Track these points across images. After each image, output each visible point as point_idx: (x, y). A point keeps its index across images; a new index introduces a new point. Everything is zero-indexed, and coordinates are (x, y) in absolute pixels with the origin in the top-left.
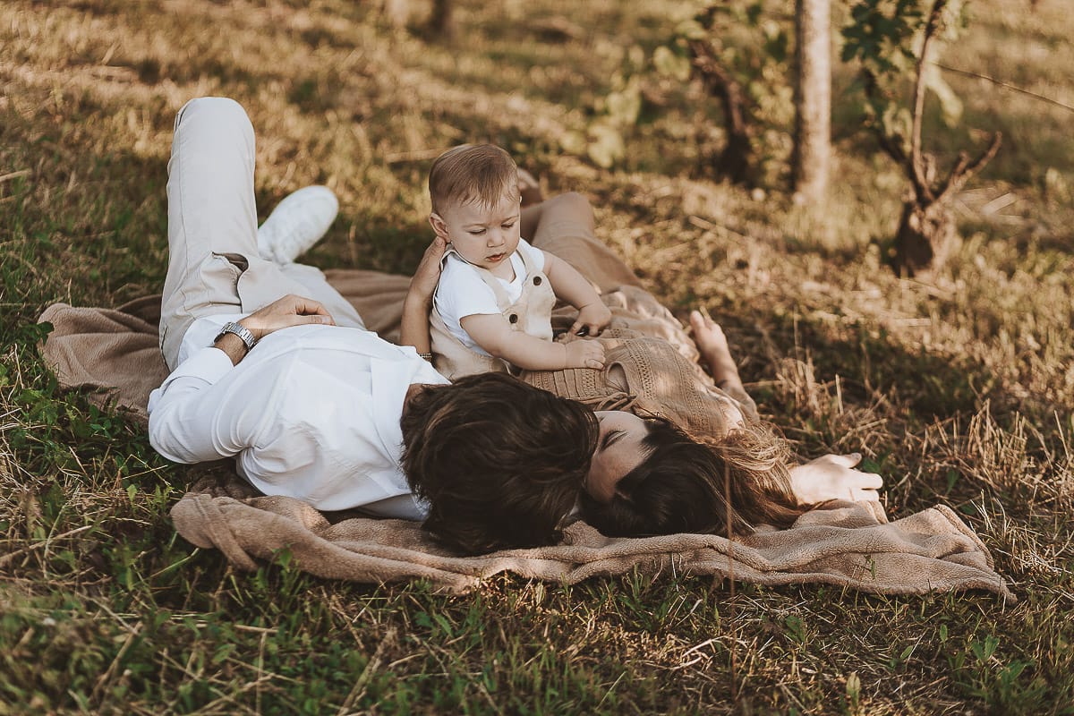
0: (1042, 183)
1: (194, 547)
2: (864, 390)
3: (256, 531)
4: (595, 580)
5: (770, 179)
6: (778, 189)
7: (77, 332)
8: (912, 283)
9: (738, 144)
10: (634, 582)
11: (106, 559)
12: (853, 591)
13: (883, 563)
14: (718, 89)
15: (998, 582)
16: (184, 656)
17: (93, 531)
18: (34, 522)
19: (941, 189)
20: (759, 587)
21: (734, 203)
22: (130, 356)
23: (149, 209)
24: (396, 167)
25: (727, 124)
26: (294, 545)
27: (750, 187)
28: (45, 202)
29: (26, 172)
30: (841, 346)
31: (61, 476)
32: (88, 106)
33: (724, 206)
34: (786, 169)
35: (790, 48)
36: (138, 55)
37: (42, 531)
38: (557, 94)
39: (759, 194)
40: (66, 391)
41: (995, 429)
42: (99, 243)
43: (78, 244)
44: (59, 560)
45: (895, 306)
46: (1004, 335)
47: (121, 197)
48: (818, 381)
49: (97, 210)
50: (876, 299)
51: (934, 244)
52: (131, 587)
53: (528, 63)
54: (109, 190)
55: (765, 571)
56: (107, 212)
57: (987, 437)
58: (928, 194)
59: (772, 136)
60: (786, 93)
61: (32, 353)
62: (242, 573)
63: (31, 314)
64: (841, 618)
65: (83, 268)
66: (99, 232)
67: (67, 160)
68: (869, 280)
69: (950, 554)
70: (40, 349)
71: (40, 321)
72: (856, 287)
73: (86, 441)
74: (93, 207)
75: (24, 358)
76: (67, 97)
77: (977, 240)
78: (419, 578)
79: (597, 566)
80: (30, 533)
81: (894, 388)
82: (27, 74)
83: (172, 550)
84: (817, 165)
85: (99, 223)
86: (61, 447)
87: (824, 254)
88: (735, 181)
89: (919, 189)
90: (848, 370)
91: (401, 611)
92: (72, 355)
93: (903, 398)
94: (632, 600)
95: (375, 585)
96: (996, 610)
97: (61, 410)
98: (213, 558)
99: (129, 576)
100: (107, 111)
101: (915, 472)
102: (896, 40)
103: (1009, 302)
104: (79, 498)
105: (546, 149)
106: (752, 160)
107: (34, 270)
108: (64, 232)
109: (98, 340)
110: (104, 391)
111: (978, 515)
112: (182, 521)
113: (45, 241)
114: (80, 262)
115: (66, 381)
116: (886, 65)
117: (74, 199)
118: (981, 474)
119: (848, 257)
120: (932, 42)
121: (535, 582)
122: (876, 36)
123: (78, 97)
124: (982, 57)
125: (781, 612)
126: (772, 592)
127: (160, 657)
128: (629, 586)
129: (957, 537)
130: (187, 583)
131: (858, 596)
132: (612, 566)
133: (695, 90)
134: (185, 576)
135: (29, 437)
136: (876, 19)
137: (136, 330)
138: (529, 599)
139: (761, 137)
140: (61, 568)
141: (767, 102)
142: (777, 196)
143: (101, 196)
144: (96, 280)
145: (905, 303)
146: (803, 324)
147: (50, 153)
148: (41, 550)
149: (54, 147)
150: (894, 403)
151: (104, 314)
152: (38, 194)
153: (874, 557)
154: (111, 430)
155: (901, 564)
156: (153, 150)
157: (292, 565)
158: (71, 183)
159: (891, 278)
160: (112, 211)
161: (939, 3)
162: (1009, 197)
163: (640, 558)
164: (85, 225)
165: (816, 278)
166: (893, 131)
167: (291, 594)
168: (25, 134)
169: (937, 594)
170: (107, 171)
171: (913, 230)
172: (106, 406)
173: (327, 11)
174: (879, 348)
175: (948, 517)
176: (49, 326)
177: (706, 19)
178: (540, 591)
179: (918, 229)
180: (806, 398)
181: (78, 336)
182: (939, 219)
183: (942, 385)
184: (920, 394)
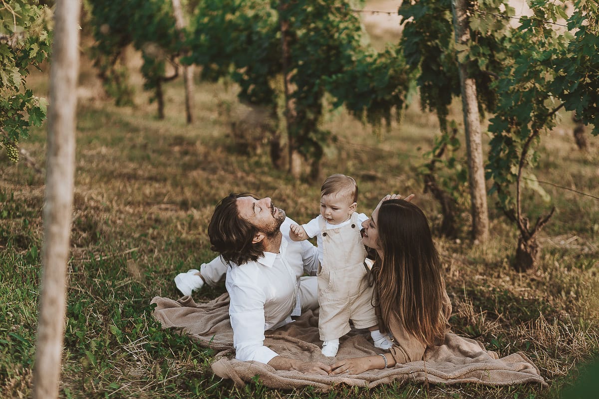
0: (592, 229)
1: (221, 378)
2: (495, 314)
3: (245, 371)
4: (378, 386)
5: (463, 234)
6: (466, 238)
7: (166, 308)
8: (524, 274)
10: (394, 385)
11: (187, 386)
12: (481, 385)
13: (494, 375)
14: (439, 196)
17: (181, 376)
18: (159, 374)
19: (533, 231)
20: (444, 385)
21: (447, 245)
22: (188, 316)
23: (190, 261)
25: (443, 211)
26: (258, 375)
27: (456, 238)
28: (146, 261)
29: (136, 249)
31: (166, 360)
32: (157, 221)
33: (443, 247)
34: (471, 229)
35: (467, 175)
36: (179, 199)
37: (162, 377)
39: (458, 241)
40: (164, 330)
43: (162, 276)
44: (170, 387)
45: (516, 284)
46: (563, 294)
47: (177, 257)
49: (168, 263)
50: (508, 282)
51: (532, 257)
52: (198, 394)
54: (172, 256)
55: (447, 379)
56: (173, 263)
58: (527, 234)
59: (464, 215)
60: (469, 197)
62: (240, 387)
63: (146, 303)
64: (476, 394)
65: (166, 285)
66: (170, 271)
67: (152, 244)
68: (505, 274)
69: (521, 370)
70: (152, 314)
71: (151, 304)
72: (499, 277)
74: (166, 262)
76: (149, 218)
77: (557, 256)
78: (309, 386)
79: (379, 381)
80: (157, 378)
81: (508, 313)
82: (128, 209)
83: (213, 381)
84: (484, 227)
85: (169, 269)
86: (165, 350)
87: (486, 265)
88: (447, 236)
90: (489, 308)
92: (165, 316)
94: (393, 390)
95: (292, 390)
97: (164, 336)
98: (228, 382)
99: (197, 390)
100: (169, 221)
101: (513, 343)
103: (567, 280)
104: (175, 366)
106: (456, 226)
107: (145, 286)
108: (155, 272)
109: (174, 310)
110: (179, 329)
112: (216, 369)
113: (148, 275)
114: (164, 283)
115: (164, 326)
116: (504, 180)
117: (158, 259)
118: (541, 343)
119: (496, 265)
120: (522, 169)
121: (355, 387)
122: (500, 168)
123: (154, 218)
125: (452, 393)
128: (392, 387)
129: (525, 364)
130: (219, 392)
131: (484, 387)
132: (386, 380)
133: (428, 197)
134: (218, 389)
135: (152, 346)
136: (499, 160)
138: (352, 393)
139: (459, 216)
140: (170, 390)
141: (460, 200)
142: (468, 241)
143: (169, 257)
145: (521, 283)
147: (145, 242)
148: (162, 384)
149: (146, 239)
150: (508, 319)
152: (142, 258)
153: (490, 371)
154: (185, 342)
155: (501, 374)
156: (189, 237)
157: (259, 382)
158: (156, 253)
159: (515, 273)
160: (174, 263)
161: (524, 153)
162: (575, 237)
163: (395, 376)
164: (164, 269)
165: (481, 274)
166: (509, 208)
167: (260, 393)
168: (133, 234)
169: (515, 385)
170: (170, 248)
171: (523, 250)
172: (181, 334)
173: (263, 173)
174: (503, 298)
175: (522, 356)
176: (155, 305)
177: (431, 166)
178: (357, 389)
179: (524, 250)
180: (471, 319)
181: (167, 309)
182: (533, 246)
183: (528, 311)
184: (519, 315)
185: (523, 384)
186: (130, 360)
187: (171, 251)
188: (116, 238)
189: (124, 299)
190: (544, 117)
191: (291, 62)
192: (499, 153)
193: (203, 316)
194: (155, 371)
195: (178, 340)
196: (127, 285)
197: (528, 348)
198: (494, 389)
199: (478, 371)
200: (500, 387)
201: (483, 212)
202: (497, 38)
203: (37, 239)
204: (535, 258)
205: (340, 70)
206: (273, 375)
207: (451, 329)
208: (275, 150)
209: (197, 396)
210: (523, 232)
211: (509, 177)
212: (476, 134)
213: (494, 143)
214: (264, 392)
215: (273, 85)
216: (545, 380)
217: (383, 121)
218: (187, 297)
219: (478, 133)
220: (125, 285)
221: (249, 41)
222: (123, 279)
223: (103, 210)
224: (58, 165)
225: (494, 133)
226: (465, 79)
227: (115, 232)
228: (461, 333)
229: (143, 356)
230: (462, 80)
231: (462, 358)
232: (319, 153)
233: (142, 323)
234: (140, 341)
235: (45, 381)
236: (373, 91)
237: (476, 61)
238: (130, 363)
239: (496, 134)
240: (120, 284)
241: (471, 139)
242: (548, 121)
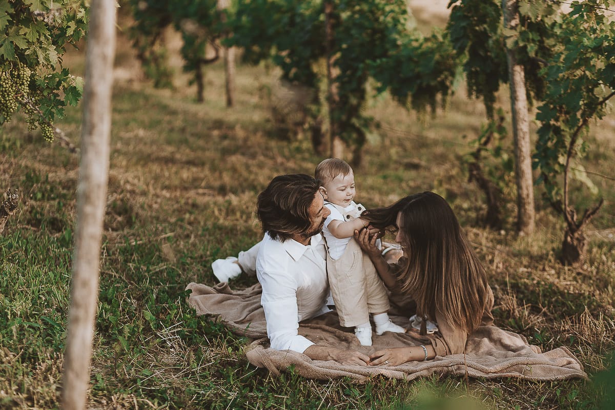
1: (256, 367)
2: (539, 308)
3: (280, 360)
4: (417, 379)
5: (508, 225)
6: (511, 230)
7: (201, 294)
8: (570, 268)
9: (494, 210)
10: (433, 378)
11: (221, 374)
12: (522, 380)
13: (537, 370)
14: (484, 185)
15: (584, 374)
16: (255, 405)
17: (215, 364)
18: (193, 361)
19: (580, 224)
20: (485, 379)
21: (491, 236)
22: (223, 303)
23: (227, 247)
25: (488, 201)
26: (294, 365)
27: (500, 229)
28: (181, 247)
29: (172, 234)
31: (200, 347)
32: (194, 205)
33: (487, 238)
34: (516, 220)
35: (514, 164)
36: (217, 184)
37: (196, 364)
39: (503, 232)
40: (199, 317)
43: (198, 262)
44: (203, 375)
45: (562, 278)
47: (214, 243)
48: (518, 305)
49: (204, 249)
50: (553, 275)
51: (579, 249)
52: (232, 383)
53: (400, 180)
54: (208, 241)
55: (488, 373)
56: (209, 249)
58: (574, 227)
59: (509, 205)
60: (515, 187)
61: (184, 302)
62: (275, 376)
63: (181, 289)
64: (517, 389)
65: (201, 271)
66: (206, 257)
67: (189, 229)
68: (550, 266)
69: (565, 365)
70: (187, 301)
71: (186, 290)
72: (544, 270)
74: (202, 247)
76: (186, 203)
78: (346, 377)
79: (418, 374)
81: (552, 307)
82: (166, 194)
83: (248, 369)
84: (530, 218)
85: (205, 255)
86: (200, 337)
87: (531, 257)
88: (492, 227)
90: (534, 301)
91: (339, 390)
92: (200, 303)
93: (556, 311)
94: (432, 383)
95: (328, 380)
97: (199, 323)
98: (263, 371)
99: (231, 378)
100: (206, 206)
101: (556, 338)
104: (210, 353)
106: (500, 217)
107: (180, 272)
108: (191, 258)
109: (210, 297)
110: (214, 316)
112: (251, 358)
115: (199, 313)
116: (552, 170)
117: (194, 245)
118: (585, 338)
119: (542, 258)
120: (571, 159)
121: (393, 379)
122: (547, 158)
123: (191, 203)
125: (492, 387)
127: (246, 405)
129: (568, 359)
130: (254, 382)
131: (525, 381)
132: (425, 373)
133: (472, 186)
134: (253, 378)
135: (186, 333)
136: (546, 149)
138: (390, 385)
139: (504, 207)
140: (204, 377)
141: (506, 190)
142: (513, 233)
143: (206, 243)
145: (567, 277)
147: (181, 227)
148: (196, 371)
149: (183, 224)
150: (552, 313)
152: (178, 243)
153: (532, 366)
154: (219, 330)
155: (544, 369)
156: (227, 223)
157: (295, 372)
158: (192, 238)
159: (560, 266)
160: (211, 249)
161: (573, 142)
163: (435, 369)
164: (200, 255)
165: (525, 267)
166: (556, 199)
167: (296, 383)
168: (169, 219)
169: (558, 380)
170: (207, 233)
171: (569, 243)
172: (216, 321)
173: (304, 159)
174: (548, 292)
175: (565, 351)
176: (190, 291)
177: (476, 155)
178: (394, 381)
179: (571, 243)
180: (514, 312)
181: (202, 296)
182: (580, 238)
183: (573, 305)
184: (564, 309)
185: (566, 380)
186: (163, 347)
187: (207, 237)
188: (152, 222)
189: (158, 284)
190: (593, 106)
191: (334, 46)
192: (546, 142)
193: (239, 304)
194: (189, 358)
195: (213, 327)
196: (162, 270)
197: (572, 343)
198: (535, 384)
199: (520, 365)
200: (542, 382)
201: (529, 203)
202: (547, 24)
203: (72, 221)
204: (582, 251)
205: (384, 54)
206: (309, 365)
207: (494, 322)
208: (317, 136)
209: (231, 385)
210: (569, 224)
211: (557, 167)
212: (524, 122)
213: (542, 132)
214: (300, 382)
215: (315, 69)
216: (589, 375)
217: (428, 108)
218: (223, 284)
220: (160, 271)
221: (292, 23)
222: (158, 264)
223: (139, 193)
224: (92, 144)
225: (542, 121)
226: (514, 65)
227: (151, 216)
228: (503, 326)
229: (177, 343)
230: (510, 66)
231: (503, 352)
232: (361, 140)
233: (177, 309)
234: (174, 327)
235: (76, 365)
236: (418, 76)
237: (525, 47)
238: (164, 350)
239: (544, 122)
240: (155, 269)
241: (519, 127)
242: (598, 110)
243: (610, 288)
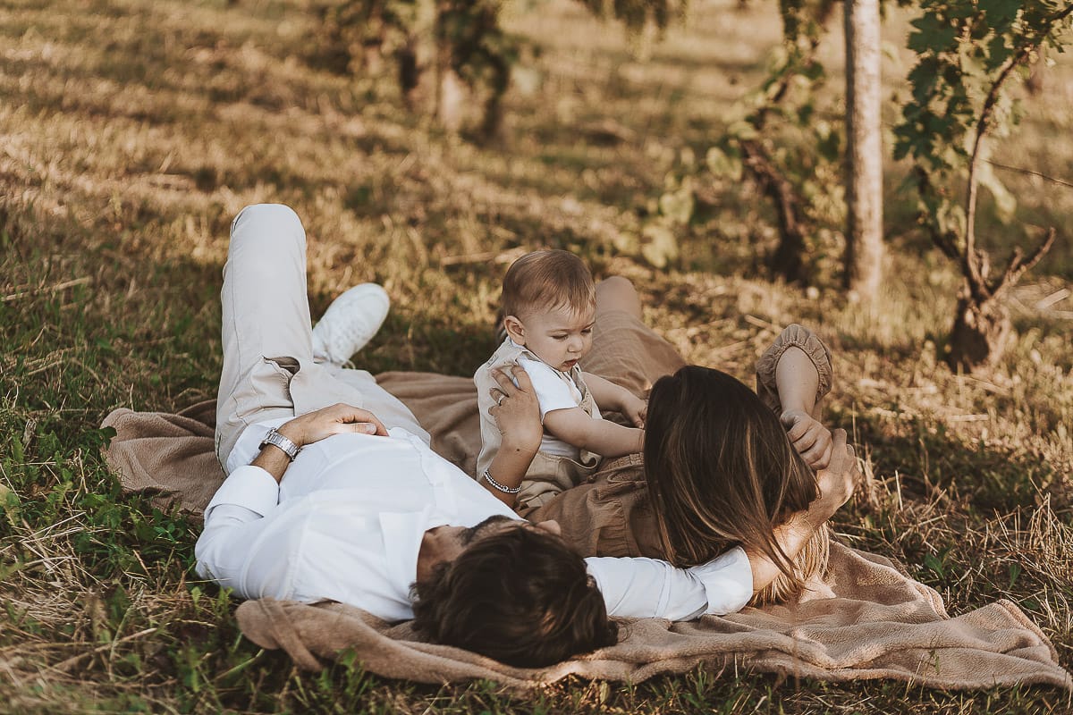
1: (259, 648)
2: (924, 485)
3: (320, 631)
4: (659, 679)
5: (824, 277)
6: (831, 286)
7: (141, 437)
8: (968, 378)
9: (791, 243)
10: (698, 680)
11: (171, 661)
12: (918, 686)
13: (949, 660)
14: (770, 188)
15: (1063, 677)
17: (158, 633)
18: (100, 626)
19: (998, 283)
20: (823, 683)
21: (788, 302)
22: (191, 459)
23: (208, 314)
24: (451, 269)
25: (780, 223)
26: (358, 645)
27: (804, 285)
28: (106, 309)
29: (88, 280)
30: (900, 442)
31: (125, 579)
32: (145, 213)
33: (780, 304)
34: (840, 267)
35: (842, 147)
36: (195, 163)
37: (107, 634)
38: (610, 196)
39: (813, 292)
40: (130, 495)
41: (1056, 523)
42: (159, 349)
43: (139, 350)
44: (125, 663)
45: (952, 402)
47: (180, 303)
48: (877, 477)
49: (157, 316)
50: (934, 395)
51: (989, 339)
52: (196, 689)
53: (580, 166)
54: (168, 296)
55: (829, 669)
56: (167, 318)
57: (1048, 532)
58: (983, 290)
59: (825, 234)
60: (838, 192)
61: (95, 457)
62: (307, 674)
63: (94, 419)
65: (144, 373)
66: (159, 338)
67: (127, 267)
68: (924, 376)
69: (1013, 649)
70: (103, 454)
71: (103, 426)
72: (912, 384)
73: (150, 544)
74: (153, 313)
75: (88, 463)
76: (126, 206)
77: (1032, 335)
78: (484, 679)
79: (661, 666)
80: (96, 636)
81: (953, 483)
82: (86, 183)
83: (237, 653)
84: (871, 262)
85: (159, 329)
86: (125, 550)
87: (880, 351)
88: (788, 281)
89: (973, 285)
90: (907, 466)
91: (465, 711)
92: (134, 459)
93: (963, 494)
94: (696, 697)
95: (440, 685)
96: (1061, 704)
97: (125, 514)
98: (276, 656)
99: (194, 677)
100: (165, 218)
101: (976, 566)
102: (948, 137)
103: (1066, 397)
104: (143, 599)
105: (601, 251)
106: (805, 258)
107: (95, 375)
108: (125, 338)
109: (160, 444)
110: (167, 495)
111: (1040, 609)
112: (248, 623)
113: (105, 347)
114: (141, 367)
115: (129, 484)
116: (938, 163)
117: (134, 305)
118: (1043, 569)
119: (904, 352)
120: (983, 139)
121: (599, 682)
122: (928, 134)
123: (136, 205)
124: (1032, 154)
125: (846, 709)
126: (837, 688)
128: (693, 684)
129: (1021, 632)
130: (252, 685)
131: (924, 691)
132: (676, 666)
133: (748, 190)
134: (250, 677)
135: (94, 540)
136: (928, 117)
137: (197, 434)
138: (593, 698)
139: (815, 236)
140: (126, 671)
141: (819, 201)
142: (832, 293)
143: (161, 302)
144: (157, 384)
145: (961, 399)
146: (860, 420)
147: (110, 261)
148: (107, 653)
149: (114, 254)
150: (954, 498)
151: (165, 418)
152: (98, 301)
153: (938, 652)
154: (175, 534)
155: (965, 660)
157: (357, 665)
158: (131, 290)
159: (947, 374)
160: (172, 317)
161: (991, 101)
162: (1063, 294)
163: (703, 658)
164: (145, 331)
165: (872, 375)
166: (947, 228)
167: (357, 693)
168: (85, 242)
169: (1002, 689)
170: (166, 277)
171: (969, 327)
172: (170, 508)
173: (381, 117)
174: (937, 444)
175: (1011, 610)
176: (112, 431)
177: (757, 120)
178: (604, 689)
179: (973, 326)
181: (142, 440)
182: (994, 315)
183: (1001, 481)
184: (980, 489)
185: (1025, 688)
186: (34, 575)
188: (46, 250)
189: (42, 407)
190: (1043, 21)
192: (926, 100)
195: (158, 529)
196: (53, 368)
197: (1014, 582)
198: (948, 699)
200: (966, 695)
201: (871, 230)
204: (995, 343)
206: (393, 643)
208: (408, 71)
209: (194, 693)
212: (870, 53)
213: (921, 78)
214: (367, 690)
219: (873, 51)
220: (47, 370)
222: (46, 352)
223: (28, 181)
225: (919, 52)
227: (45, 233)
232: (501, 82)
234: (64, 526)
238: (35, 582)
239: (926, 55)
240: (36, 366)
241: (858, 64)
242: (1054, 31)
243: (1062, 430)
